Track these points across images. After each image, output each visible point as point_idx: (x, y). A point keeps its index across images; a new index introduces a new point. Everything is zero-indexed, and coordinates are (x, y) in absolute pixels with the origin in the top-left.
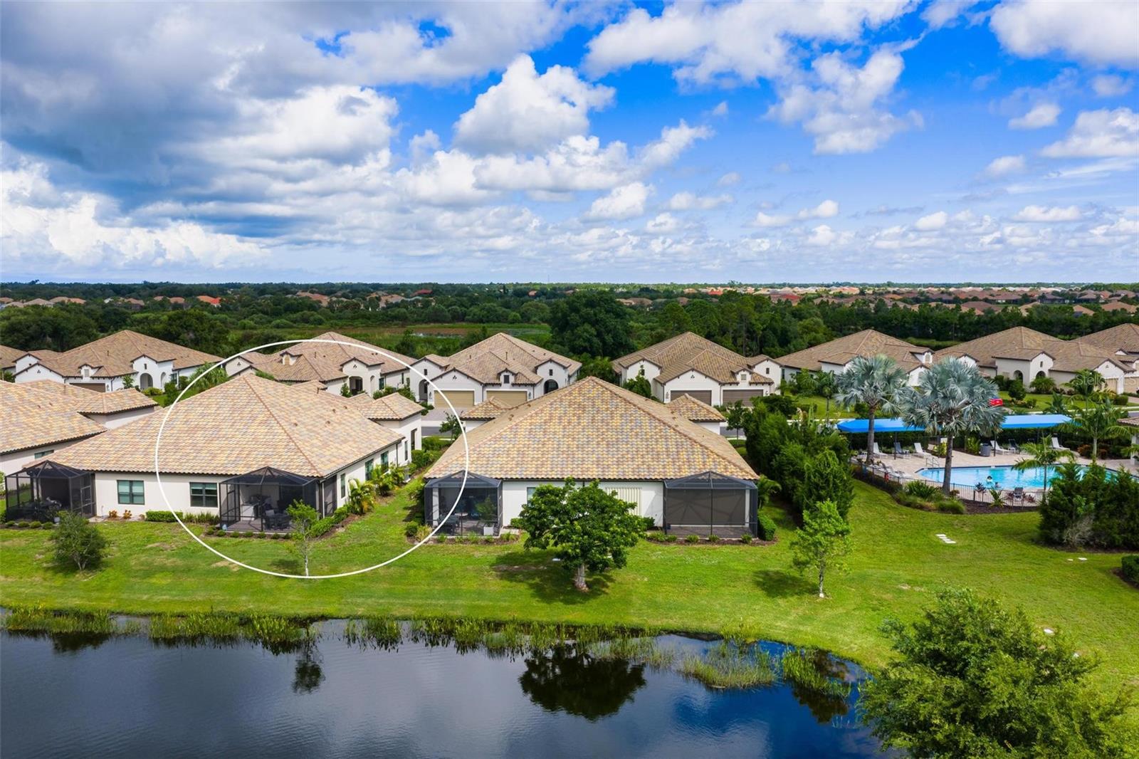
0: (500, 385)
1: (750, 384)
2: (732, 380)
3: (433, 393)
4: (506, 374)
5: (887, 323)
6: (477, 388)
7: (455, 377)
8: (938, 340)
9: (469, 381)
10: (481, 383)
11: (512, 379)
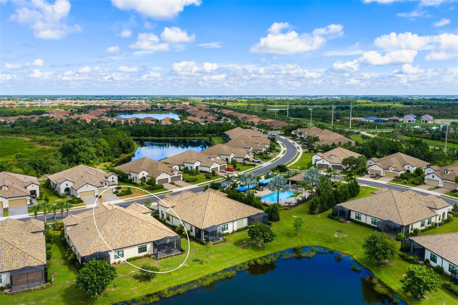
0: (104, 186)
1: (178, 174)
2: (173, 174)
3: (79, 193)
4: (105, 182)
5: (140, 132)
6: (96, 189)
7: (87, 186)
8: (159, 137)
9: (93, 187)
10: (97, 187)
11: (107, 184)
